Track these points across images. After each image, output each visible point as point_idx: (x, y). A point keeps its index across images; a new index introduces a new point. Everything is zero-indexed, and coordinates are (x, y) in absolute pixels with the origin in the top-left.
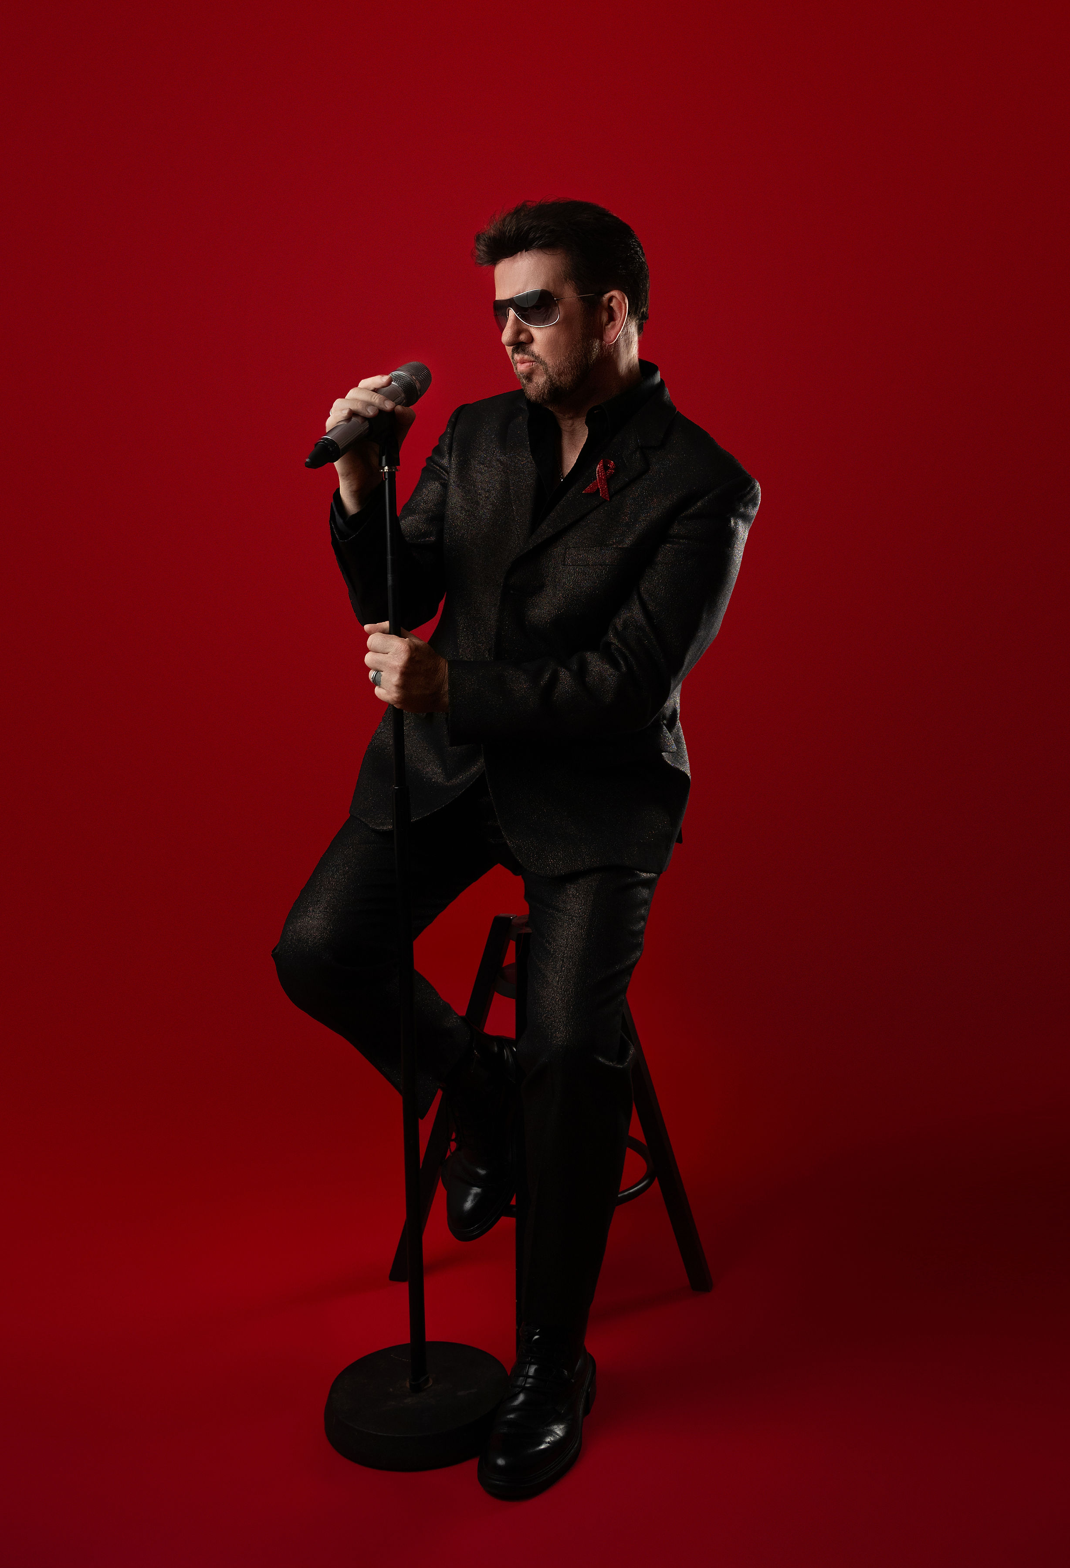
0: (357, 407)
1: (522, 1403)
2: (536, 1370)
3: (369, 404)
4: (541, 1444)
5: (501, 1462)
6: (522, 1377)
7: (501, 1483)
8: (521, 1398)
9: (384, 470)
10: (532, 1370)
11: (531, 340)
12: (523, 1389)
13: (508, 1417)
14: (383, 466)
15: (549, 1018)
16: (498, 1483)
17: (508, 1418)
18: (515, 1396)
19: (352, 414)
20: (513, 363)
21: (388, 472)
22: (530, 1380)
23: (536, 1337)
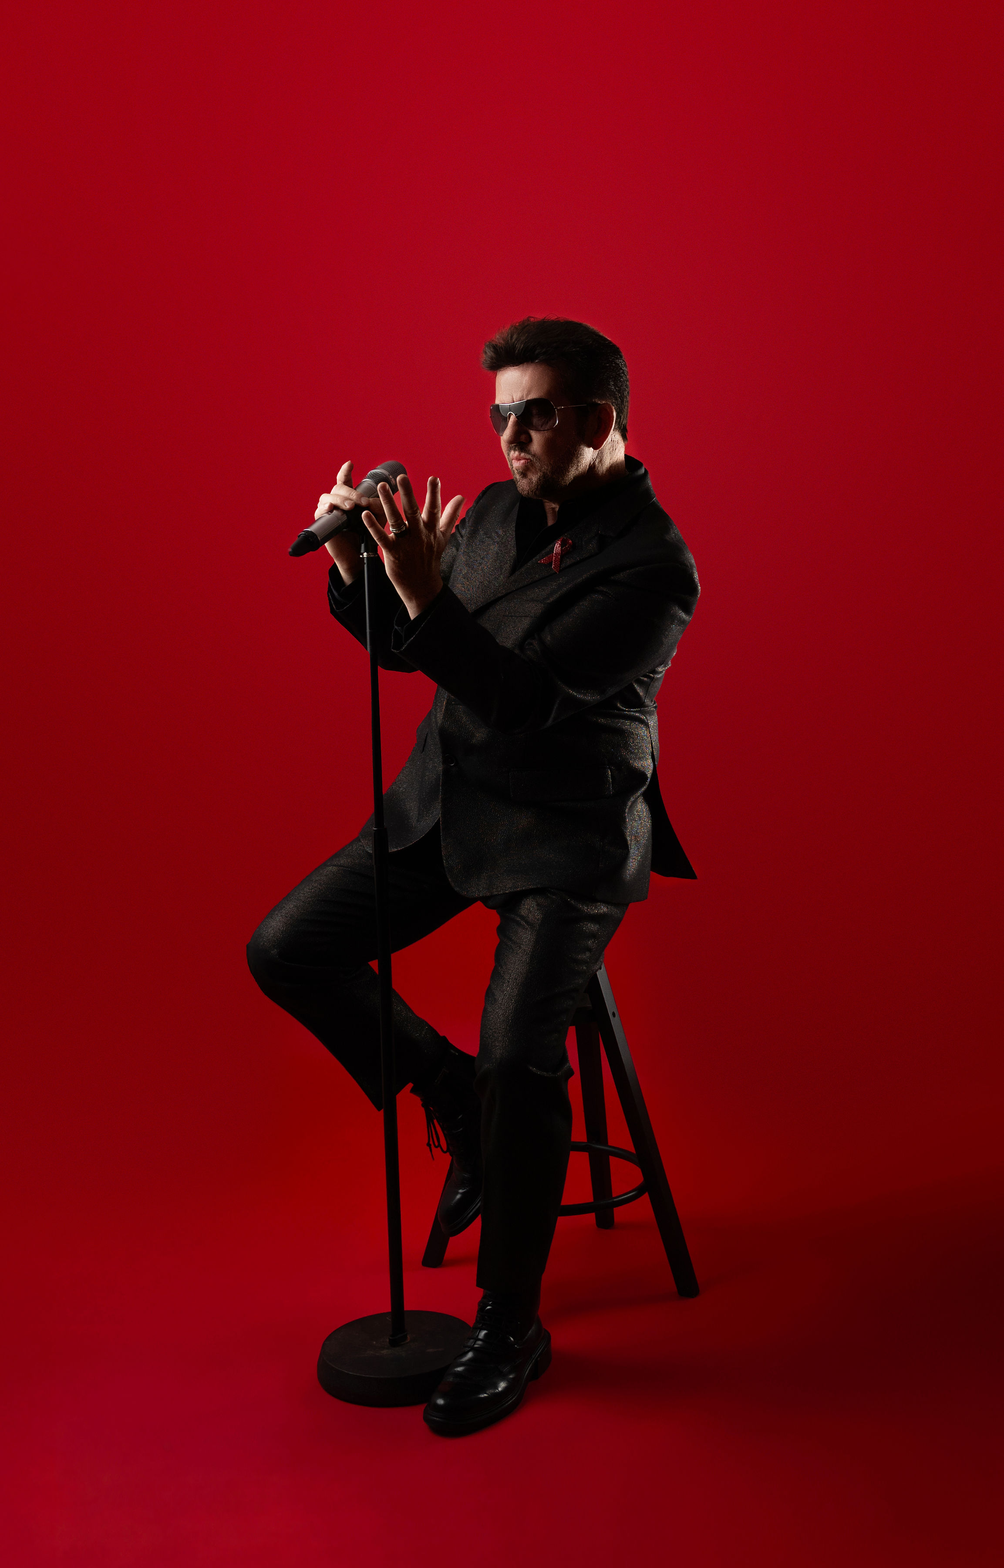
0: (337, 501)
1: (470, 1360)
2: (486, 1334)
3: (347, 499)
4: (483, 1394)
5: (441, 1402)
6: (473, 1339)
7: (438, 1419)
8: (470, 1355)
9: (363, 556)
10: (483, 1333)
11: (530, 440)
12: (472, 1349)
13: (456, 1369)
14: (362, 552)
15: (491, 1029)
16: (435, 1418)
17: (455, 1371)
18: (466, 1353)
19: (333, 508)
20: (509, 459)
21: (368, 558)
22: (480, 1342)
23: (489, 1307)
